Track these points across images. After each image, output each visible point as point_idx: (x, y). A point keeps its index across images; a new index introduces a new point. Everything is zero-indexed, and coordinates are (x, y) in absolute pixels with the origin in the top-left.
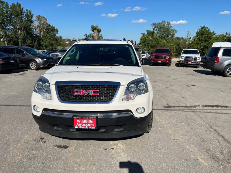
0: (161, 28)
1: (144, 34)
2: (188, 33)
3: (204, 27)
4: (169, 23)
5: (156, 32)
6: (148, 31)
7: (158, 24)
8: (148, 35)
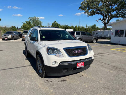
0: (34, 20)
1: (24, 23)
2: (48, 24)
3: (55, 22)
4: (38, 18)
5: (31, 22)
6: (26, 22)
7: (32, 18)
8: (27, 24)
